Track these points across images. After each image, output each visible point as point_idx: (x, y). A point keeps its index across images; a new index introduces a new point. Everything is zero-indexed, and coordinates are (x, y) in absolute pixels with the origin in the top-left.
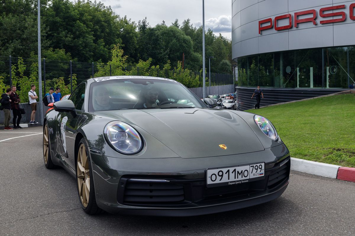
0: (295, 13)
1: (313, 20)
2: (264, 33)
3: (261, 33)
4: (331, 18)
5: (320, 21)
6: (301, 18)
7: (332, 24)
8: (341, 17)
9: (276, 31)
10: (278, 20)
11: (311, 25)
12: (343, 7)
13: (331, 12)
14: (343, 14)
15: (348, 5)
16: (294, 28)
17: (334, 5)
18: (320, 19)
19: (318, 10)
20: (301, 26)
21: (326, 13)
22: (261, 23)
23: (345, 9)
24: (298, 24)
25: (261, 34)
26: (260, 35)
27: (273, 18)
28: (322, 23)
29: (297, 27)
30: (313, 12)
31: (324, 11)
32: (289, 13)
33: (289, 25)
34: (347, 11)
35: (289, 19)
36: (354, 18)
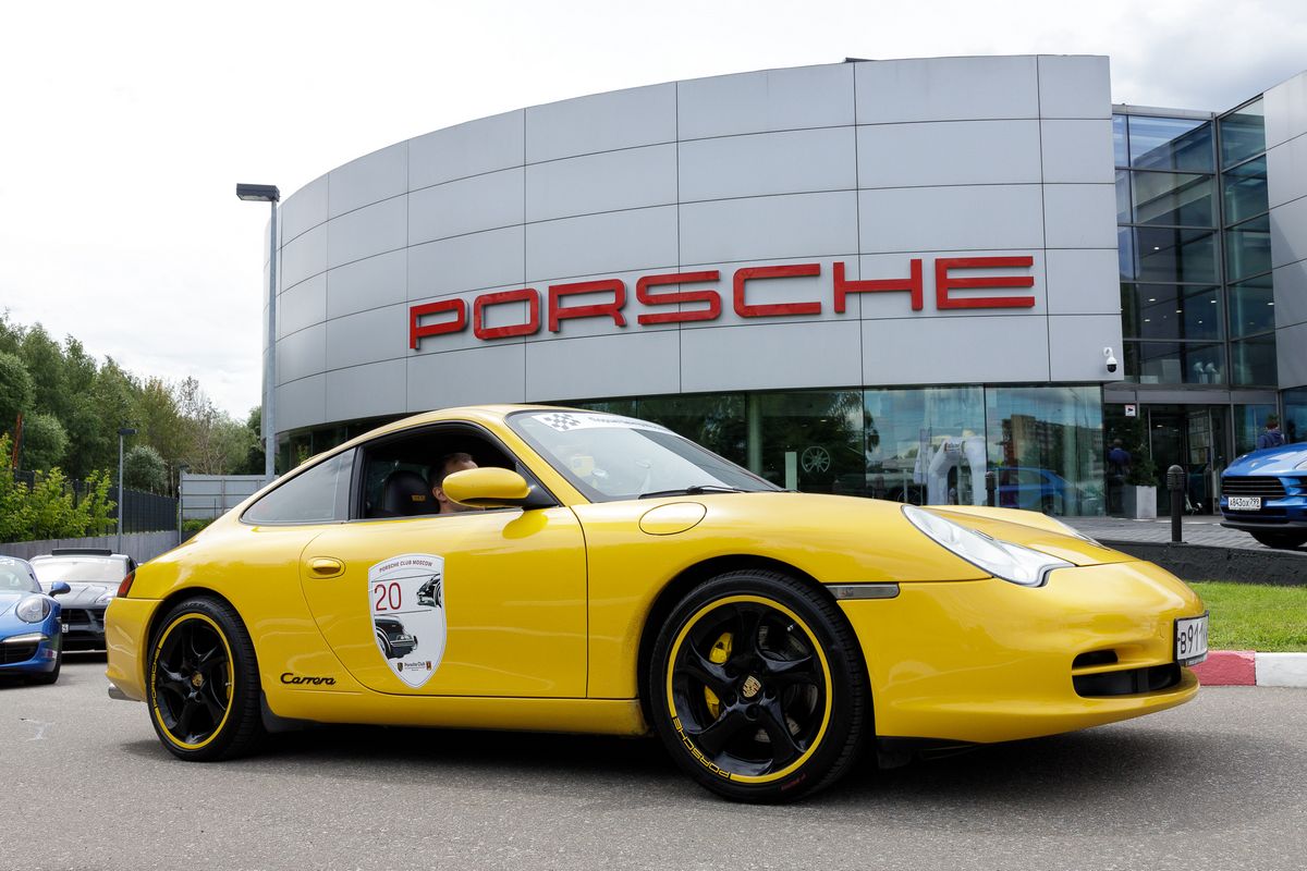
0: (551, 288)
1: (616, 312)
2: (430, 345)
3: (417, 346)
4: (673, 309)
5: (639, 317)
6: (570, 303)
7: (677, 327)
8: (706, 307)
9: (477, 342)
10: (485, 306)
11: (608, 324)
12: (713, 277)
13: (674, 290)
14: (714, 299)
15: (728, 274)
16: (546, 333)
17: (684, 270)
18: (635, 309)
19: (631, 283)
20: (570, 328)
21: (655, 291)
22: (418, 313)
23: (719, 283)
24: (560, 320)
25: (418, 349)
26: (413, 352)
27: (469, 300)
28: (645, 321)
29: (556, 332)
30: (616, 287)
31: (649, 286)
32: (528, 286)
33: (528, 322)
34: (725, 291)
35: (528, 305)
36: (748, 313)
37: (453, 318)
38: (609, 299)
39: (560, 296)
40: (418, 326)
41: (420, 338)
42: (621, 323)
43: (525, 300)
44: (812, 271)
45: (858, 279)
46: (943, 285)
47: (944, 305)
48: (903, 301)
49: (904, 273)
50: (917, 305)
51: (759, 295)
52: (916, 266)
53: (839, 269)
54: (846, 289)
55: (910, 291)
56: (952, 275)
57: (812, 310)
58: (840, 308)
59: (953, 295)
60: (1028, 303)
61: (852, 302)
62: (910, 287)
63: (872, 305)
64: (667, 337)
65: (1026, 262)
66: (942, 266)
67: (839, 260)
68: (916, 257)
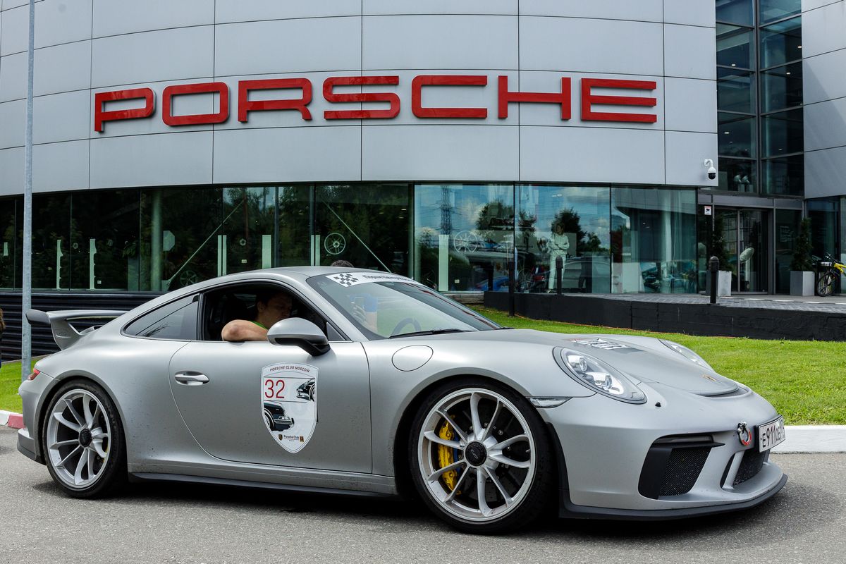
0: (241, 83)
1: (302, 107)
4: (355, 107)
5: (324, 112)
7: (359, 123)
8: (386, 107)
9: (166, 128)
10: (173, 96)
11: (295, 117)
12: (393, 81)
13: (356, 90)
14: (393, 100)
15: (407, 79)
16: (235, 123)
17: (365, 74)
18: (319, 106)
19: (318, 82)
20: (255, 118)
22: (103, 99)
23: (399, 87)
24: (248, 112)
26: (97, 134)
28: (330, 116)
29: (244, 122)
30: (304, 85)
31: (334, 86)
32: (217, 80)
33: (217, 111)
34: (404, 93)
35: (217, 97)
36: (422, 114)
37: (141, 105)
38: (297, 95)
39: (249, 91)
40: (102, 111)
41: (104, 122)
42: (308, 117)
43: (214, 93)
44: (480, 82)
45: (516, 91)
46: (587, 100)
47: (587, 117)
48: (554, 111)
49: (556, 89)
50: (566, 116)
51: (433, 98)
52: (566, 83)
53: (503, 81)
54: (507, 99)
55: (560, 104)
56: (594, 92)
57: (479, 114)
58: (503, 115)
59: (595, 109)
60: (651, 119)
61: (512, 109)
62: (561, 101)
63: (528, 113)
64: (350, 131)
65: (650, 86)
66: (587, 84)
67: (503, 74)
68: (567, 75)
